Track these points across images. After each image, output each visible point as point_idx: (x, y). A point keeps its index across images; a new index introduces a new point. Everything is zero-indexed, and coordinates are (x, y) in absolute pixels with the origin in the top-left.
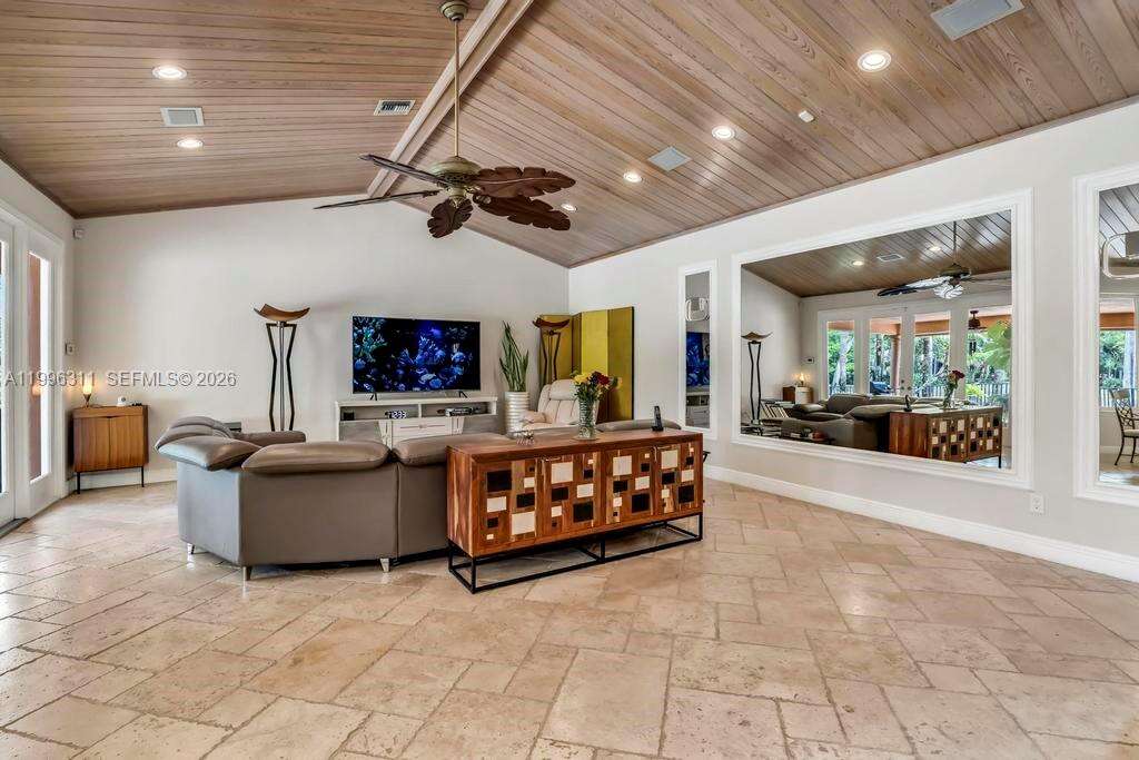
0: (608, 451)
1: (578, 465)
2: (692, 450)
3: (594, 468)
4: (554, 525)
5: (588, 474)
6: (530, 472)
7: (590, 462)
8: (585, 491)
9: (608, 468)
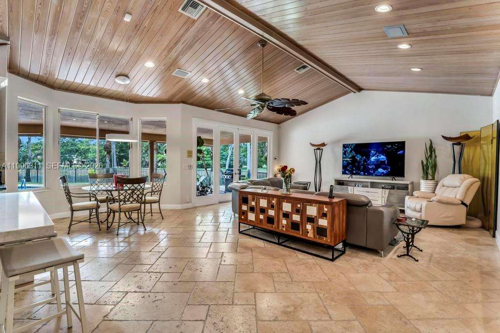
0: (281, 199)
1: (269, 202)
2: (326, 209)
3: (275, 204)
4: (261, 221)
5: (272, 207)
6: (253, 200)
7: (273, 202)
8: (271, 213)
9: (281, 206)
